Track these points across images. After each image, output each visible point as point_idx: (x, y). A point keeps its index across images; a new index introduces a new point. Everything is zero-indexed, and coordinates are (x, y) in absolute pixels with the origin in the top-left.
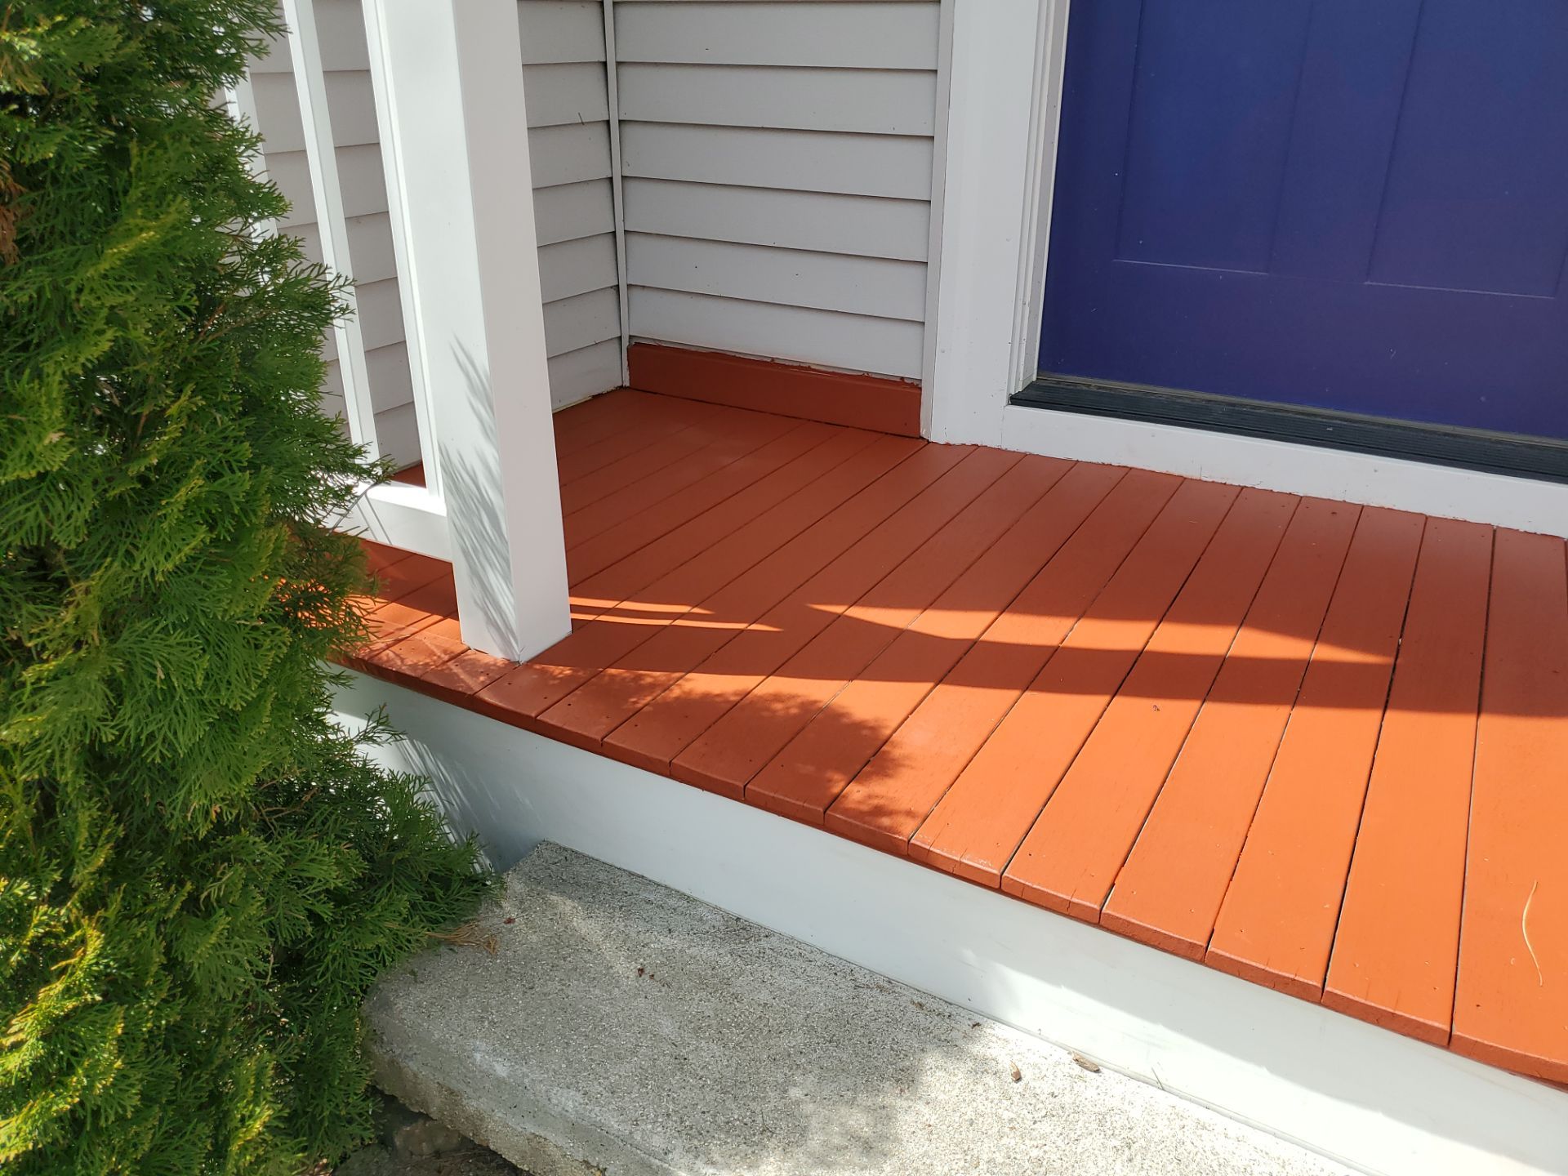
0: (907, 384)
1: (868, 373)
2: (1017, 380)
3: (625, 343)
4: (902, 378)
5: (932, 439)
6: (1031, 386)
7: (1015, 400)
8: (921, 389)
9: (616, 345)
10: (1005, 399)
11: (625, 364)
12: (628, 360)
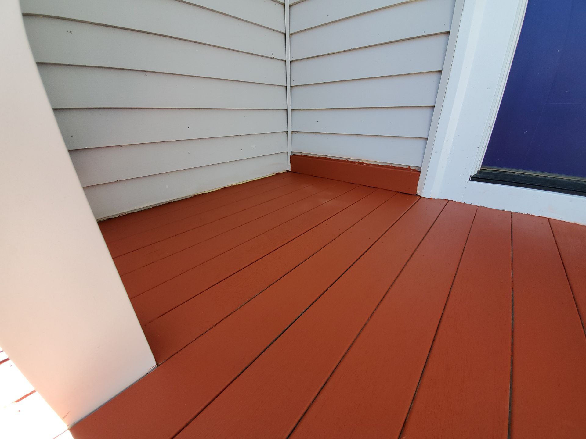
0: (412, 170)
3: (290, 154)
4: (409, 167)
5: (423, 196)
6: (479, 172)
8: (420, 172)
9: (286, 155)
10: (469, 178)
11: (289, 162)
12: (290, 161)
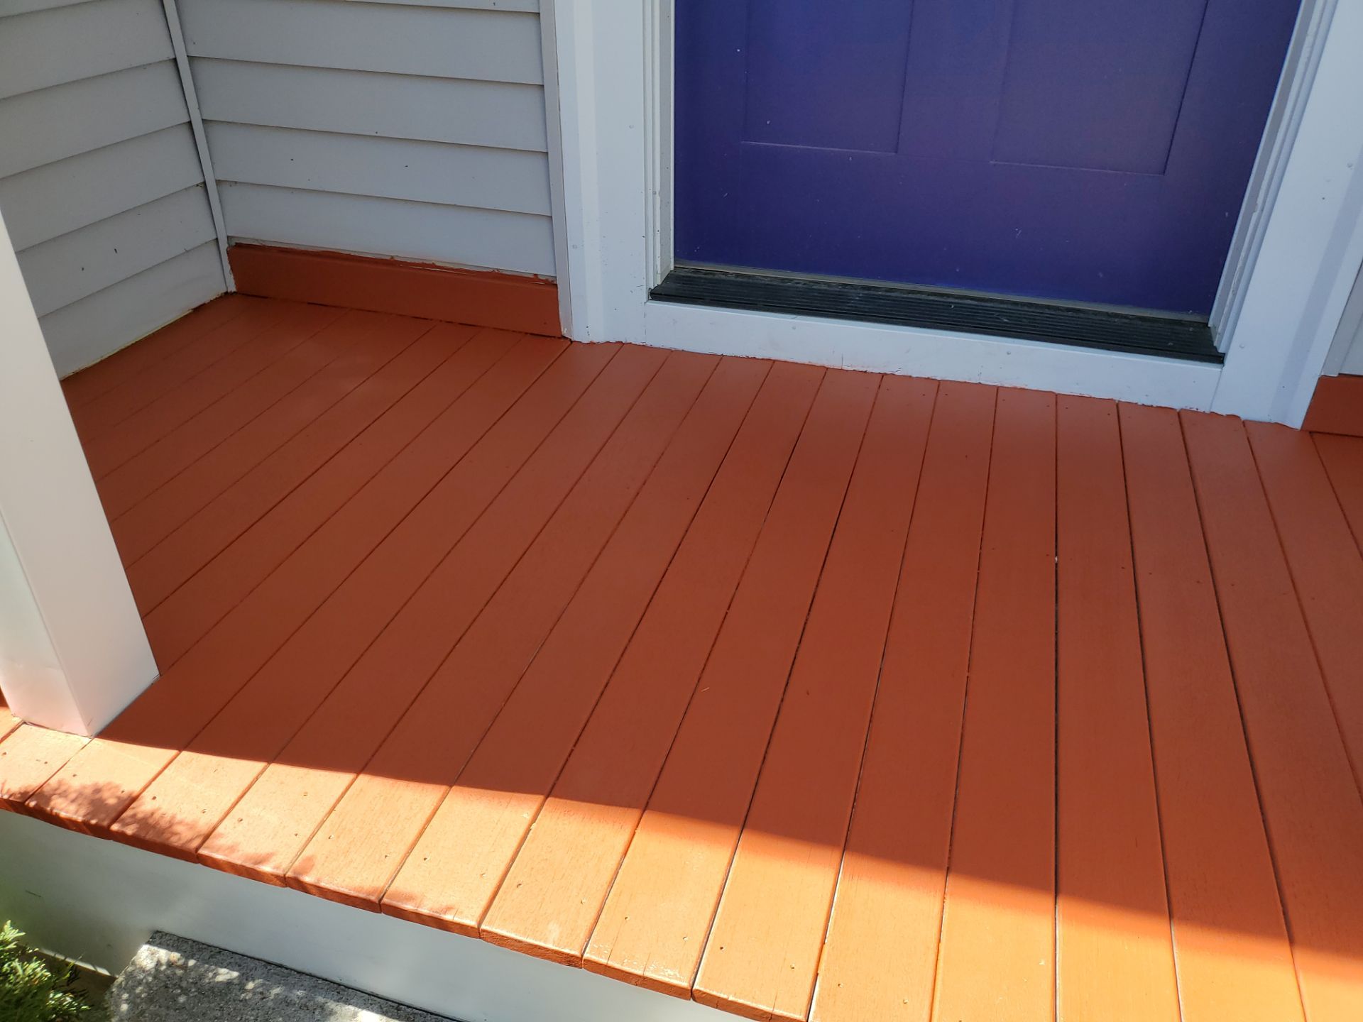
0: (542, 281)
1: (498, 270)
2: (655, 273)
3: (224, 246)
4: (536, 275)
5: (575, 338)
6: (669, 278)
7: (656, 295)
8: (556, 285)
9: (214, 248)
10: (644, 295)
11: (227, 267)
12: (230, 263)
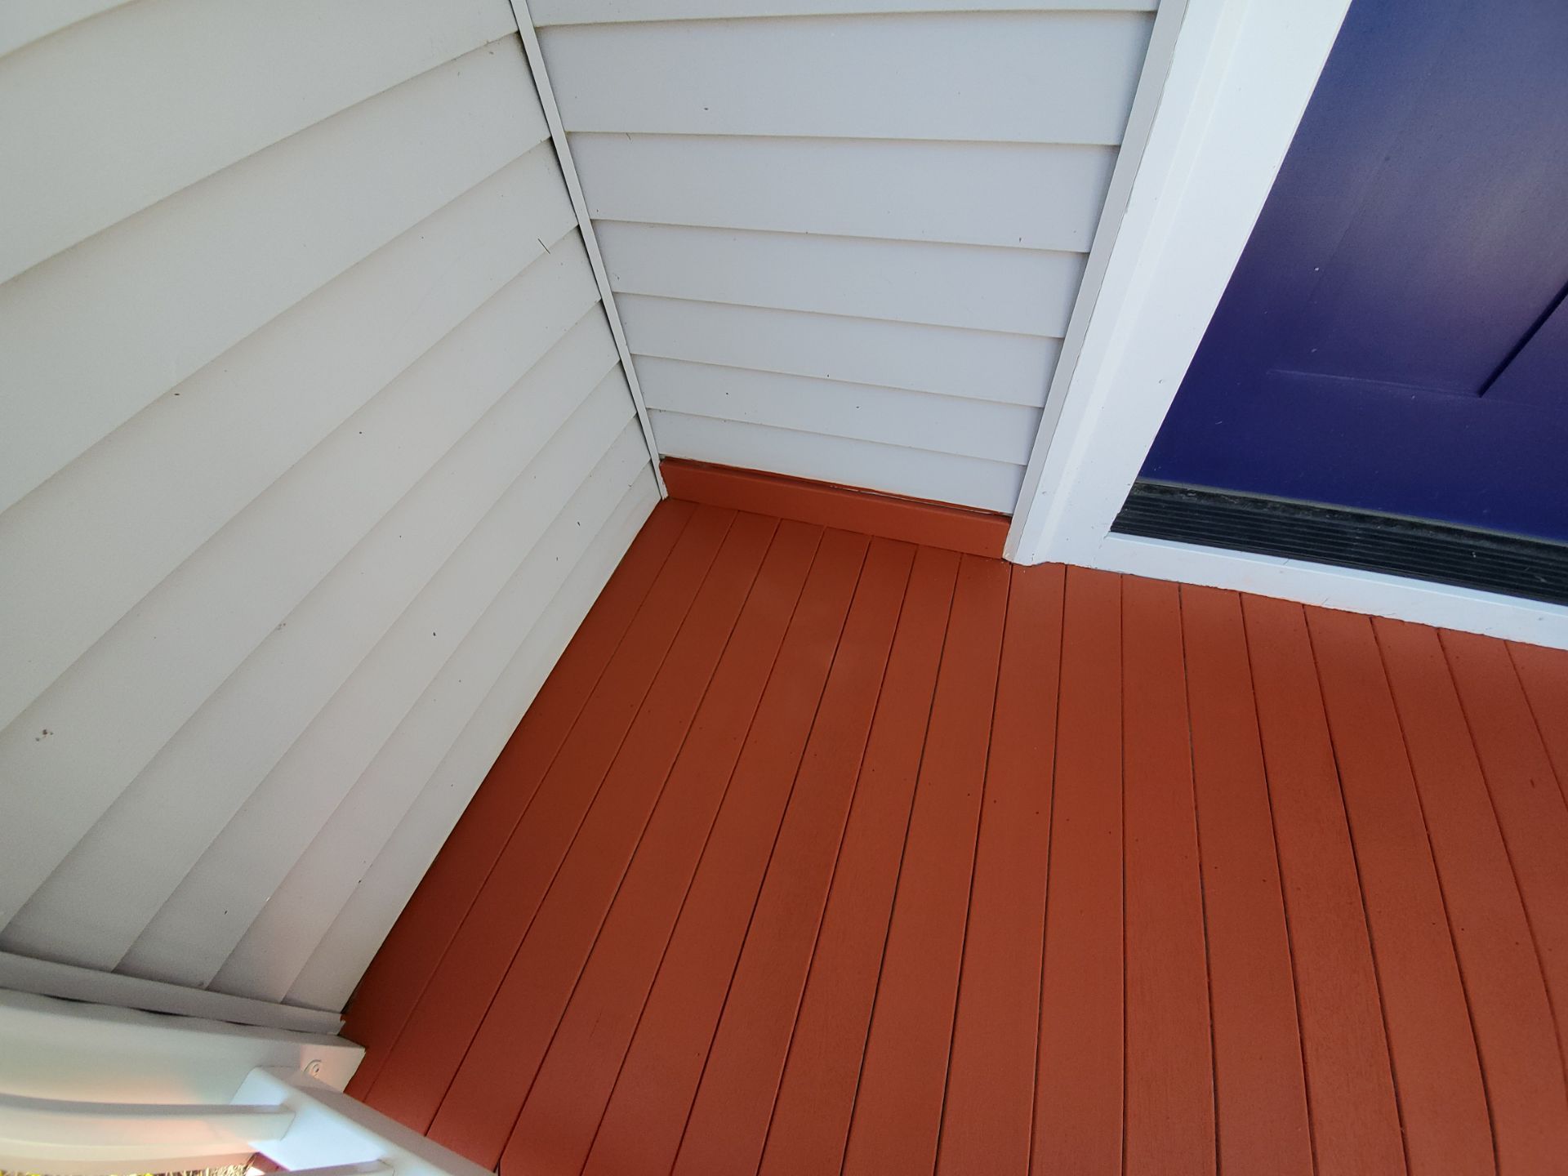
0: (993, 516)
3: (657, 463)
5: (1016, 561)
8: (1010, 521)
9: (649, 472)
11: (660, 479)
12: (662, 476)
